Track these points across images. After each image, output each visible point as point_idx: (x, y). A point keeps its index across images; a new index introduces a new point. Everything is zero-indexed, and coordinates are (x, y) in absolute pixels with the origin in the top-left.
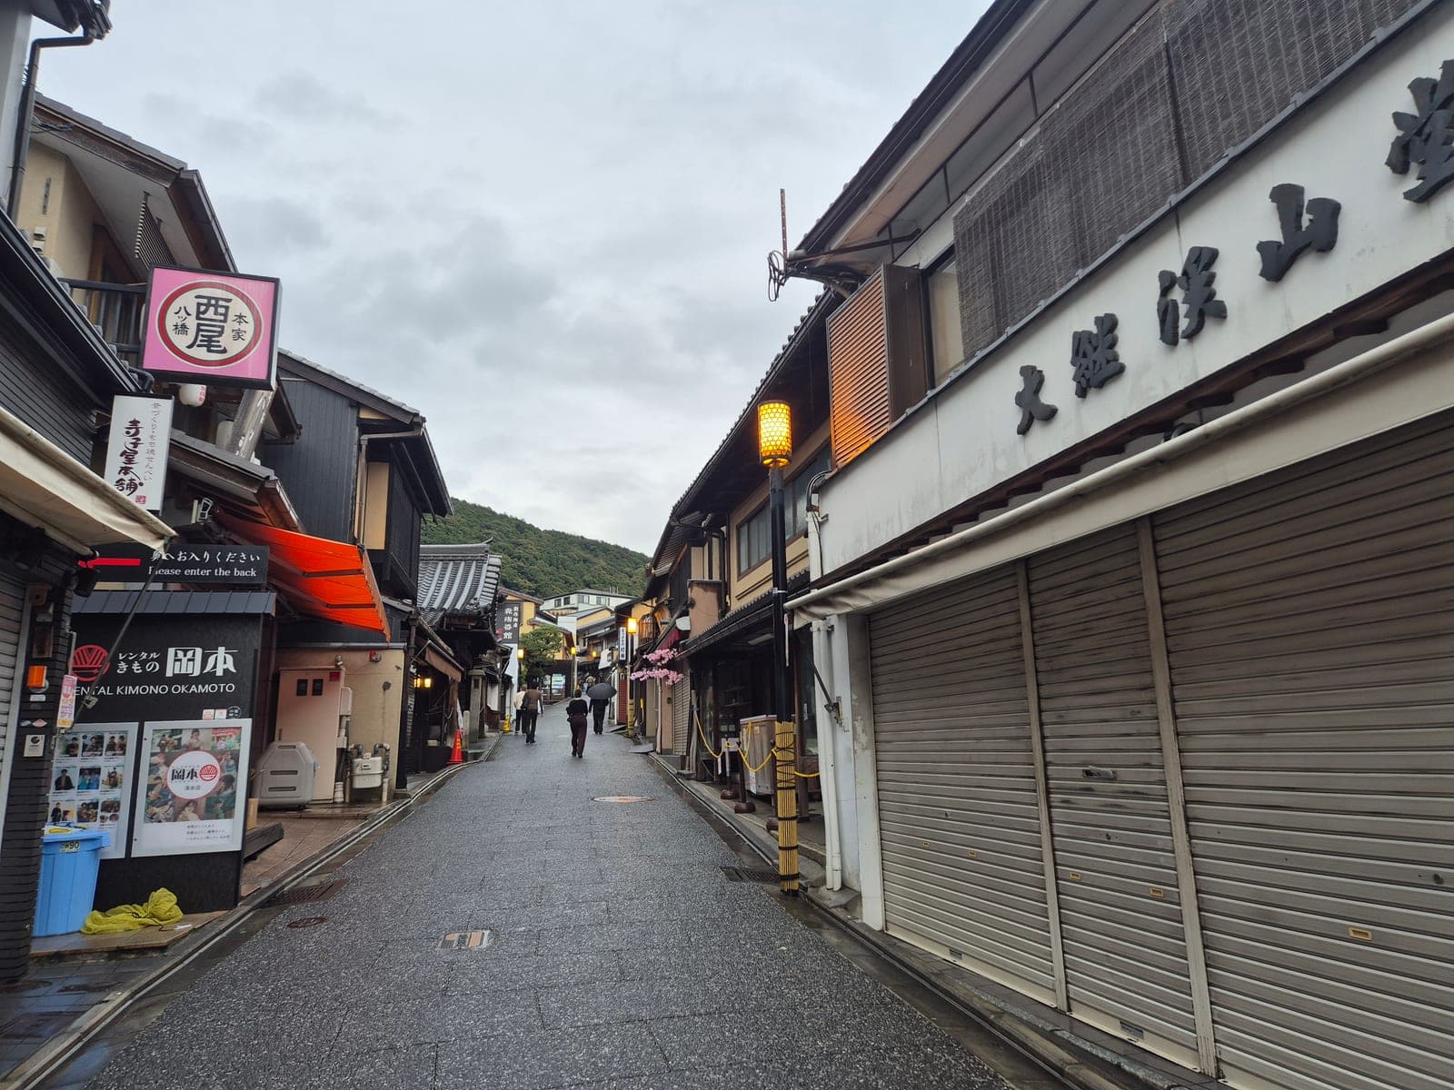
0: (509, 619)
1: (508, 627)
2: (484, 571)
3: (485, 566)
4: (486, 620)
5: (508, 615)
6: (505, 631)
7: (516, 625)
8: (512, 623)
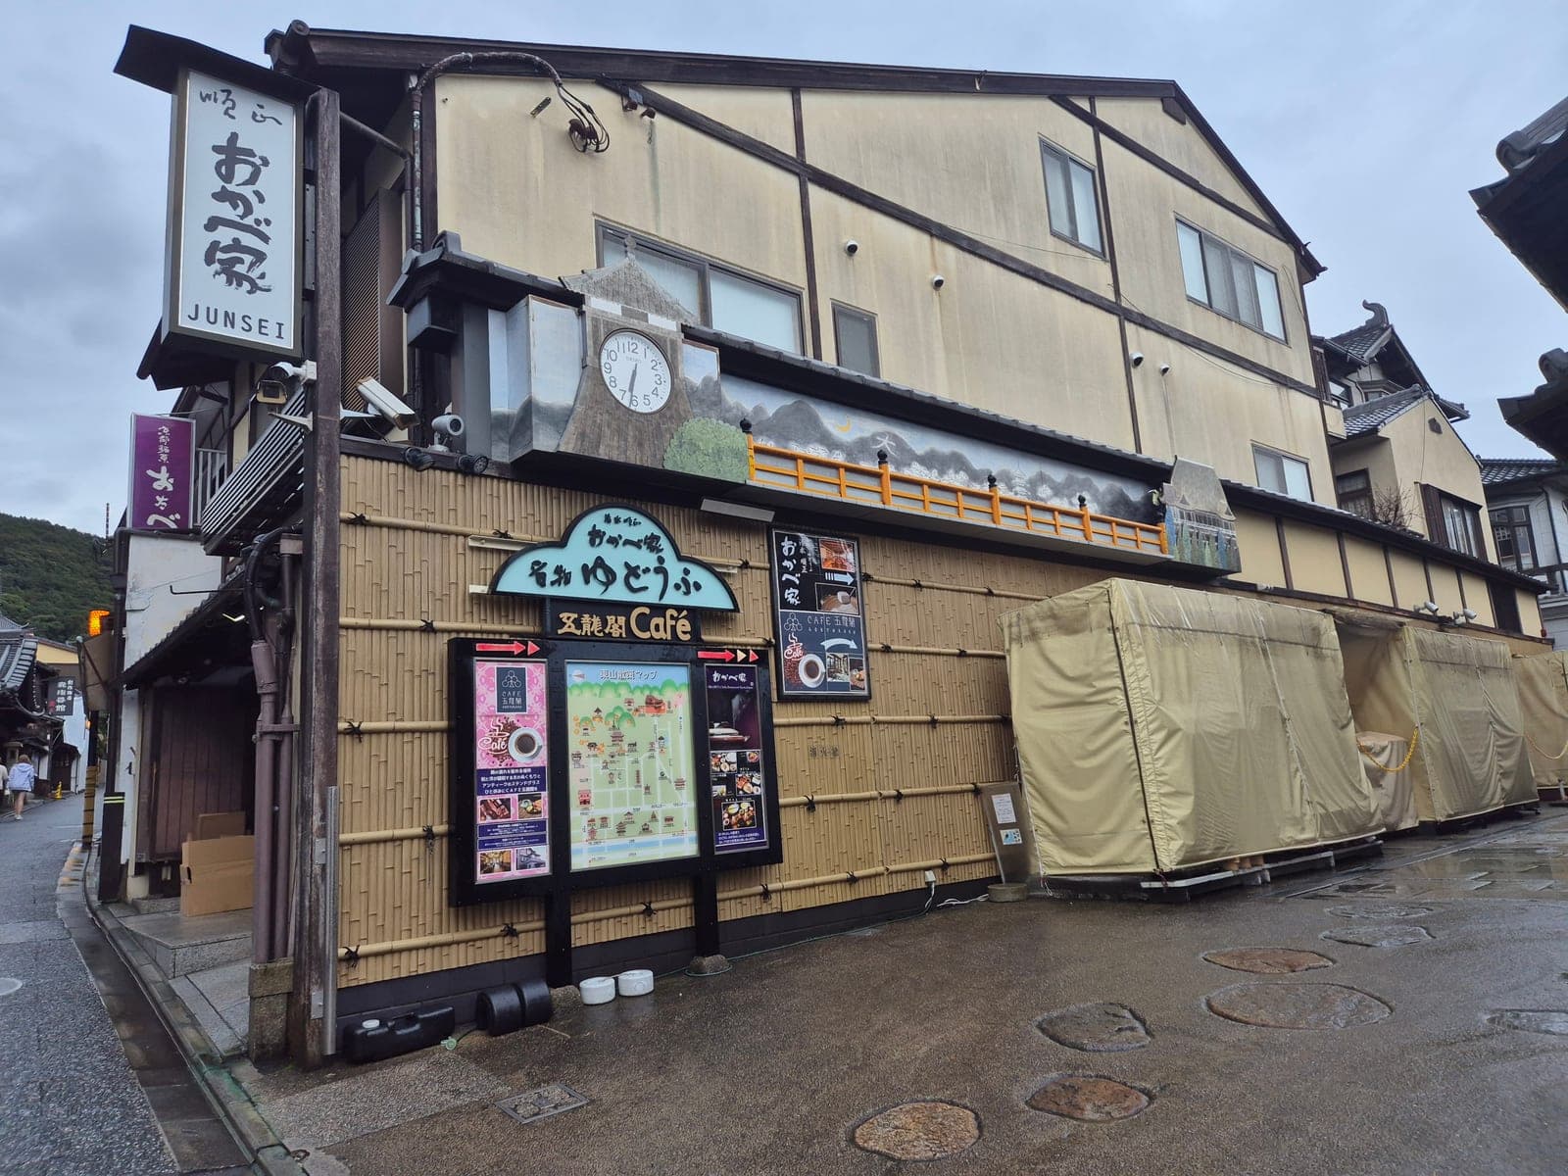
0: (63, 692)
1: (61, 700)
2: (17, 656)
3: (19, 650)
4: (13, 699)
5: (62, 688)
6: (57, 704)
7: (70, 698)
8: (66, 696)
